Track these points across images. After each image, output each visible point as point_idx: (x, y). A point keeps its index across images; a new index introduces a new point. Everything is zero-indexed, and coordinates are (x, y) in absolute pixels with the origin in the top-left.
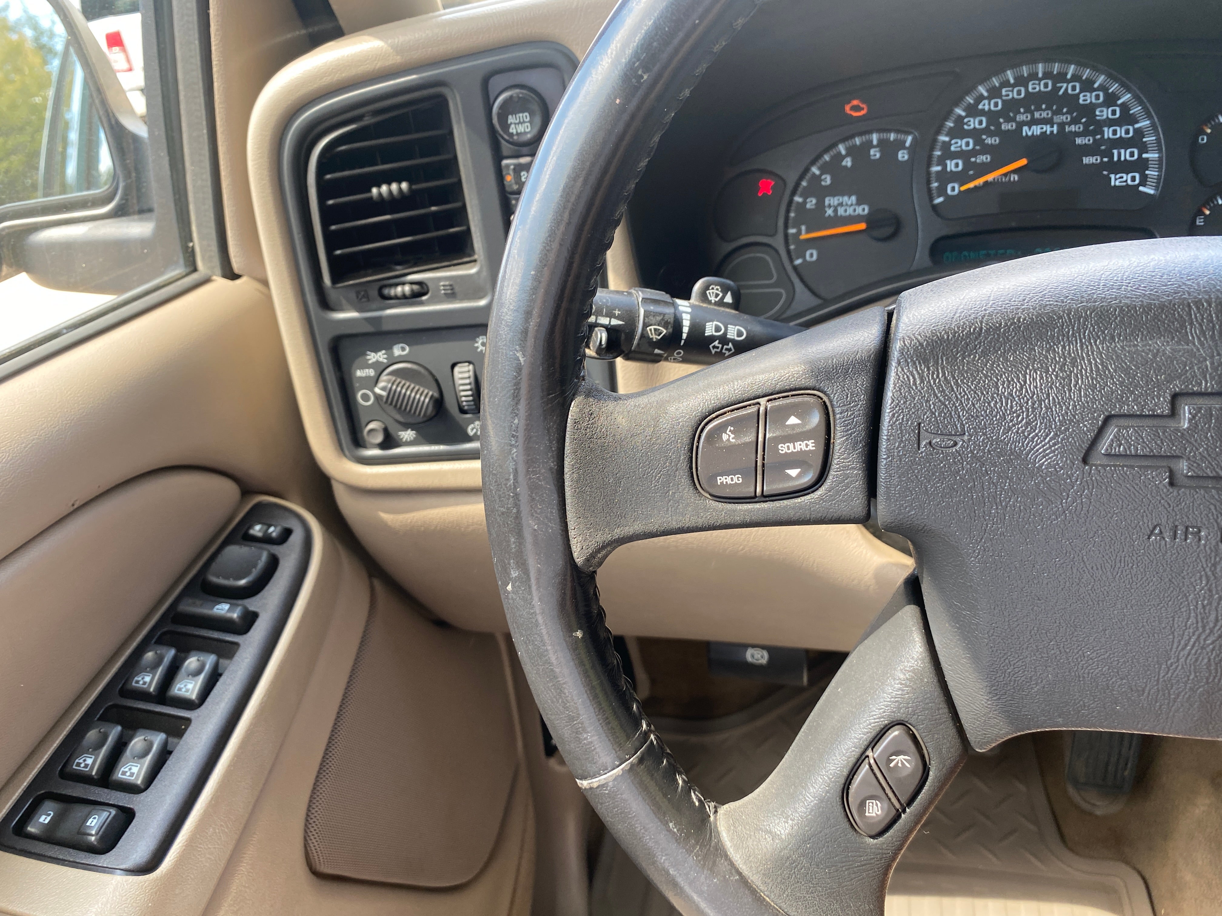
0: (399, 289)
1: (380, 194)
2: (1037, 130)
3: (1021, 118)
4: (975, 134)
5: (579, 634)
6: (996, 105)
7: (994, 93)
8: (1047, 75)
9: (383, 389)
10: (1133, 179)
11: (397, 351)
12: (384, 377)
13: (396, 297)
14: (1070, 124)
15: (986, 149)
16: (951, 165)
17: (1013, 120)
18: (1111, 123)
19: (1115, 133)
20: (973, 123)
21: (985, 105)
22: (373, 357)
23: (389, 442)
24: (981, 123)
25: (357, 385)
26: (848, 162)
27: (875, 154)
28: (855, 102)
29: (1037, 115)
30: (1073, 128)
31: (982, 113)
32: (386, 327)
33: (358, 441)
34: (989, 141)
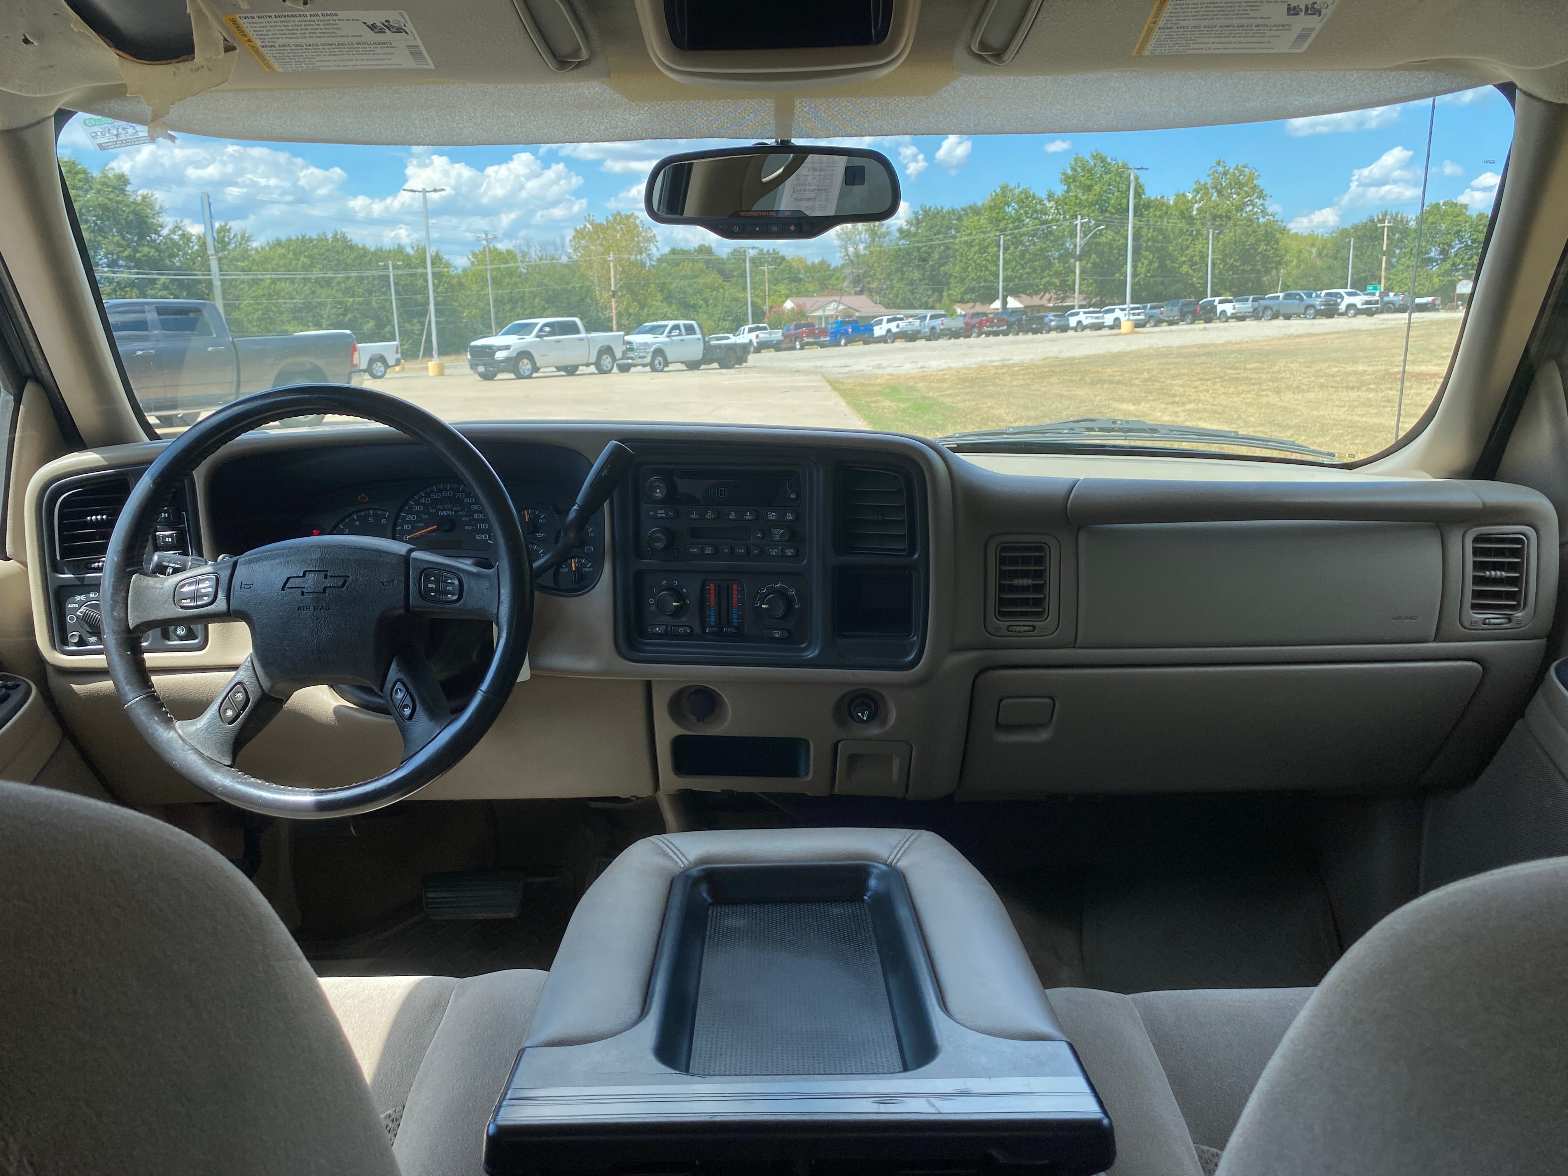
0: (96, 564)
1: (91, 519)
2: (445, 513)
3: (438, 507)
4: (418, 513)
5: (129, 653)
6: (428, 500)
7: (428, 495)
8: (451, 489)
9: (80, 613)
10: (486, 537)
11: (92, 595)
12: (83, 608)
13: (94, 568)
14: (460, 511)
15: (422, 520)
16: (406, 527)
17: (435, 508)
18: (476, 511)
19: (478, 516)
20: (417, 508)
21: (423, 500)
22: (78, 598)
23: (82, 642)
24: (420, 508)
25: (67, 612)
26: (357, 523)
27: (371, 519)
28: (363, 495)
29: (446, 506)
30: (461, 513)
31: (421, 504)
32: (86, 582)
33: (64, 641)
34: (424, 517)
